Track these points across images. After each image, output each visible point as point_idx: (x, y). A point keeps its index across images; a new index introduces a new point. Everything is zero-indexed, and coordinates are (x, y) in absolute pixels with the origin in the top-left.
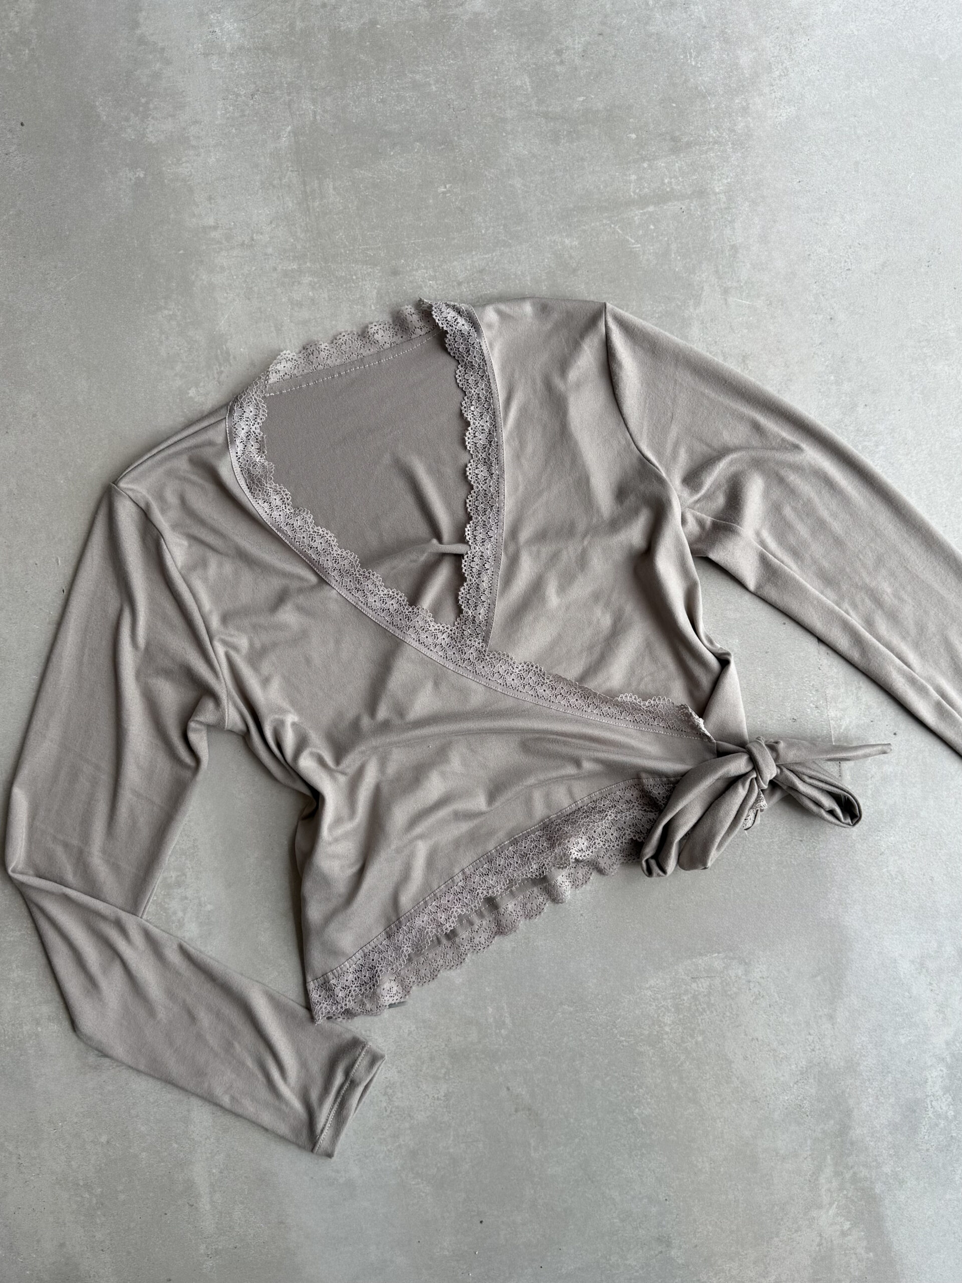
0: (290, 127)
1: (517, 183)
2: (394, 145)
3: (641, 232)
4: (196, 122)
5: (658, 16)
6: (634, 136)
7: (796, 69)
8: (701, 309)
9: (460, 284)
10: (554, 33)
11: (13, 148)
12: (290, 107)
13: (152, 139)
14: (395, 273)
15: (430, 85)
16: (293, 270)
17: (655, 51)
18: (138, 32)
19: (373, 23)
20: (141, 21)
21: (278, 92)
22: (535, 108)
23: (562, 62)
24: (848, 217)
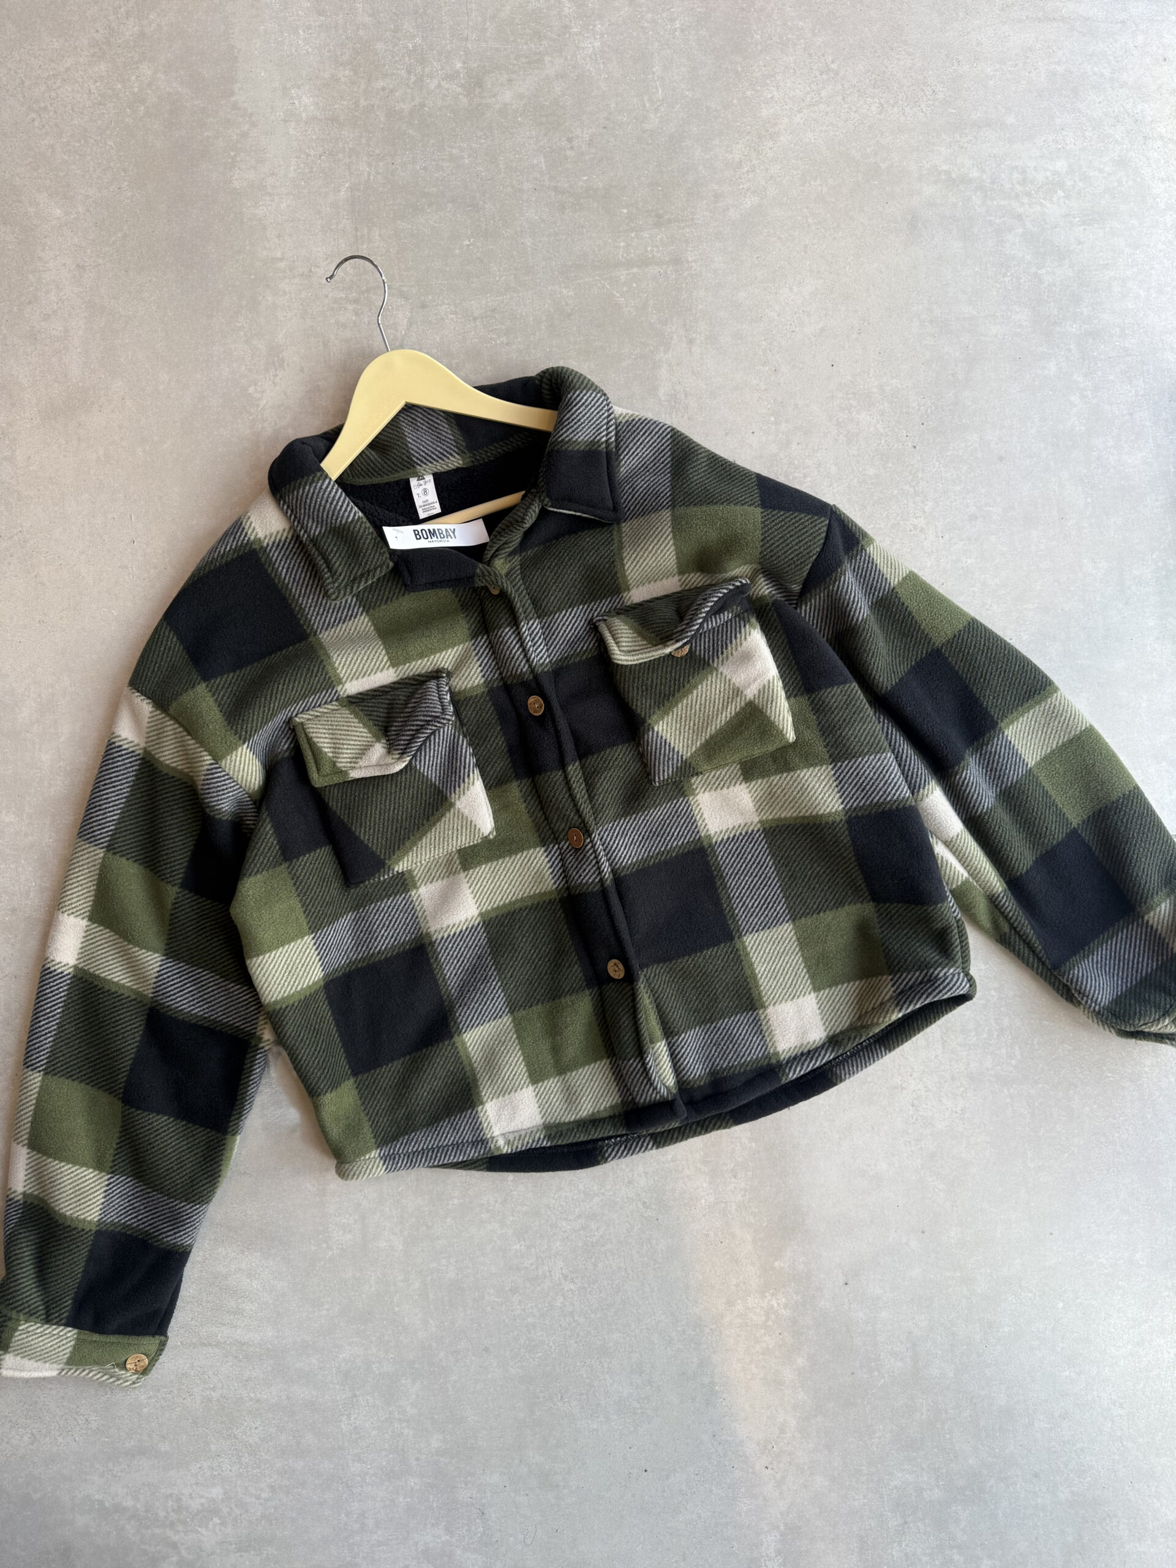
0: (347, 185)
1: (528, 242)
2: (430, 205)
3: (625, 289)
4: (273, 174)
5: (652, 116)
6: (625, 211)
7: (762, 167)
8: (669, 355)
9: (475, 319)
10: (567, 124)
11: (126, 184)
12: (349, 166)
13: (236, 185)
14: (423, 306)
15: (464, 158)
17: (648, 144)
18: (233, 99)
19: (422, 106)
20: (236, 91)
21: (341, 155)
22: (547, 183)
23: (572, 148)
24: (796, 290)
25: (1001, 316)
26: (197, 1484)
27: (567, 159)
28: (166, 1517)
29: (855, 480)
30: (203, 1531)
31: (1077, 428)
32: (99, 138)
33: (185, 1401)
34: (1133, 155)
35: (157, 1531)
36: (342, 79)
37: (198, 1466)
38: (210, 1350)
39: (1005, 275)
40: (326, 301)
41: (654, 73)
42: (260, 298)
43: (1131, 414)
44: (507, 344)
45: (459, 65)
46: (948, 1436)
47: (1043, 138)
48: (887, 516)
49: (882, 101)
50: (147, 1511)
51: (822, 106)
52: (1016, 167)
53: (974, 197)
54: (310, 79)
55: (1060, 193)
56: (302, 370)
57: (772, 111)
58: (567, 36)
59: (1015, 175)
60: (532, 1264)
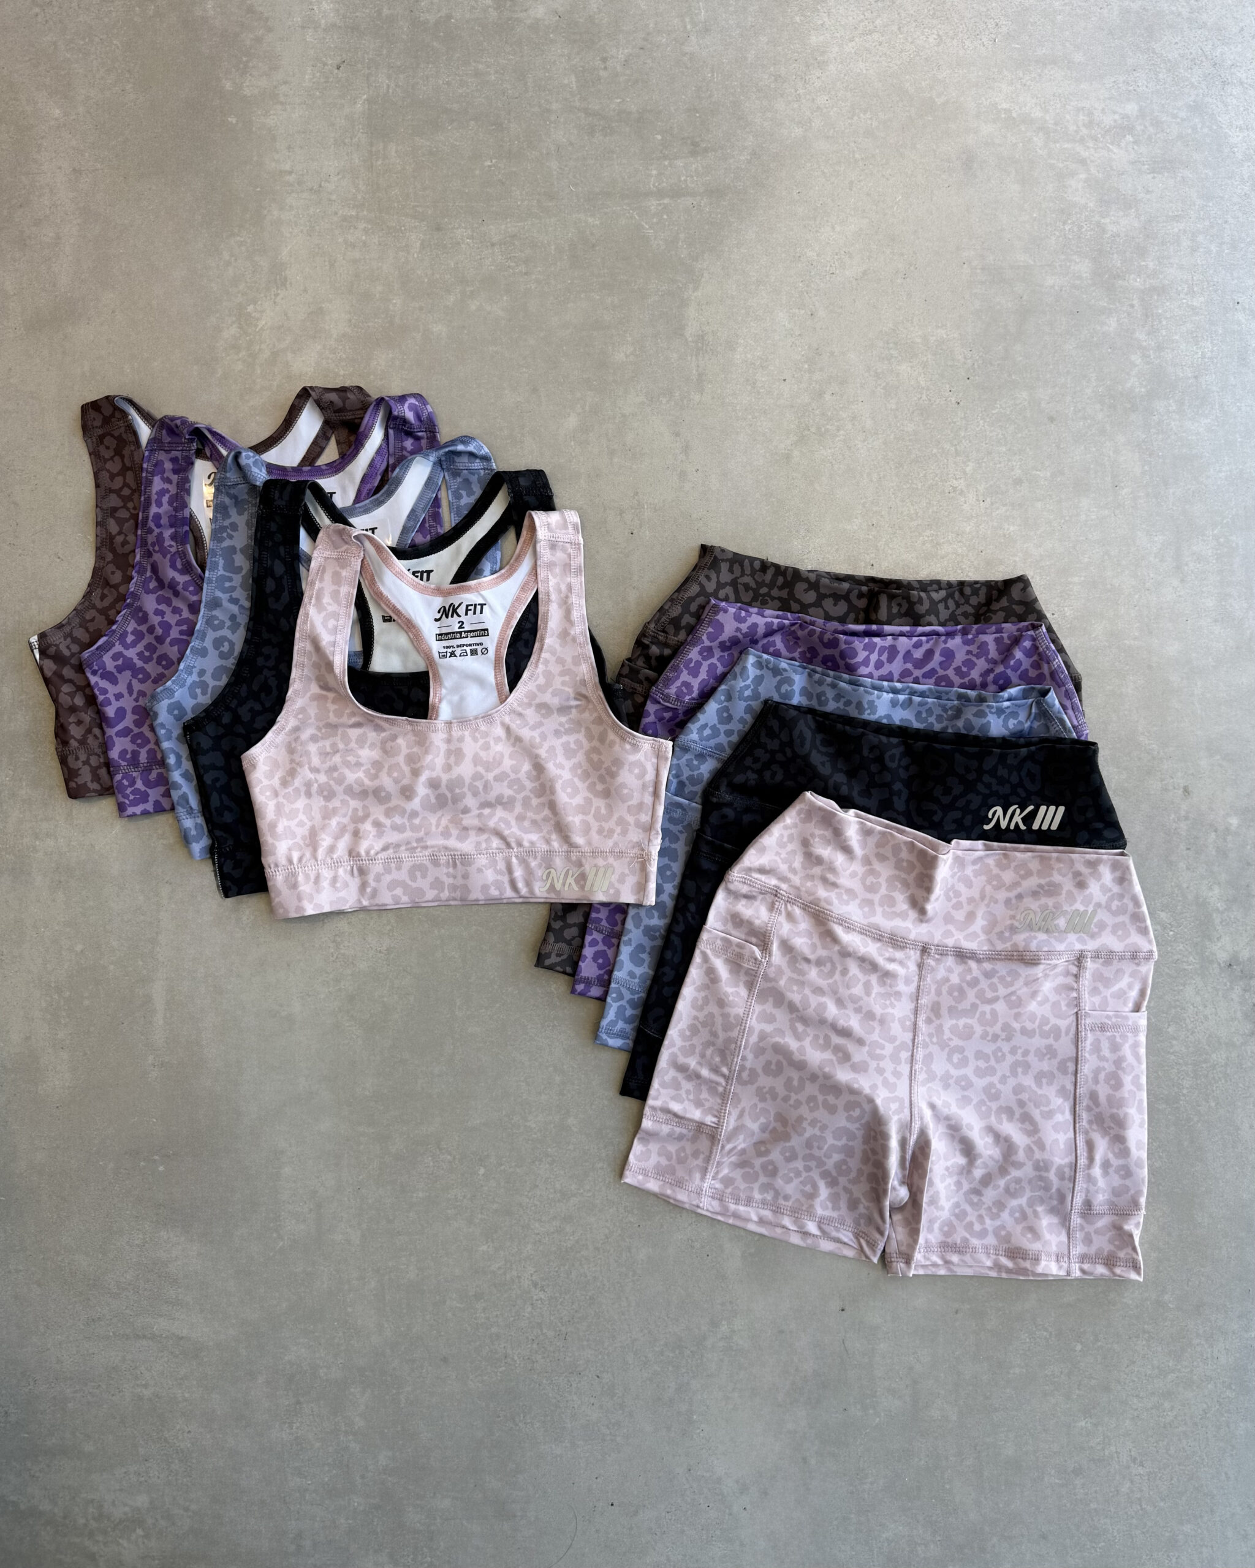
0: (365, 97)
1: (554, 165)
2: (451, 121)
3: (655, 220)
4: (286, 83)
5: (693, 38)
6: (659, 137)
8: (699, 293)
9: (493, 245)
10: (601, 43)
11: (130, 86)
13: (247, 92)
14: (438, 229)
15: (490, 74)
16: (351, 216)
17: (687, 68)
19: (449, 17)
21: (359, 66)
22: (577, 104)
23: (605, 68)
24: (838, 228)
25: (1061, 266)
26: (121, 1490)
28: (85, 1525)
29: (892, 437)
30: (125, 1543)
31: (1137, 390)
32: (104, 37)
33: (114, 1398)
34: (1210, 100)
35: (77, 1540)
37: (124, 1470)
38: (144, 1342)
39: (1065, 223)
40: (336, 219)
43: (1196, 377)
44: (526, 274)
46: (947, 1486)
47: (1113, 79)
48: (925, 476)
49: (941, 33)
50: (65, 1517)
51: (876, 36)
52: (1083, 109)
53: (1035, 139)
55: (1129, 138)
56: (305, 290)
57: (821, 38)
59: (1081, 117)
60: (499, 1268)
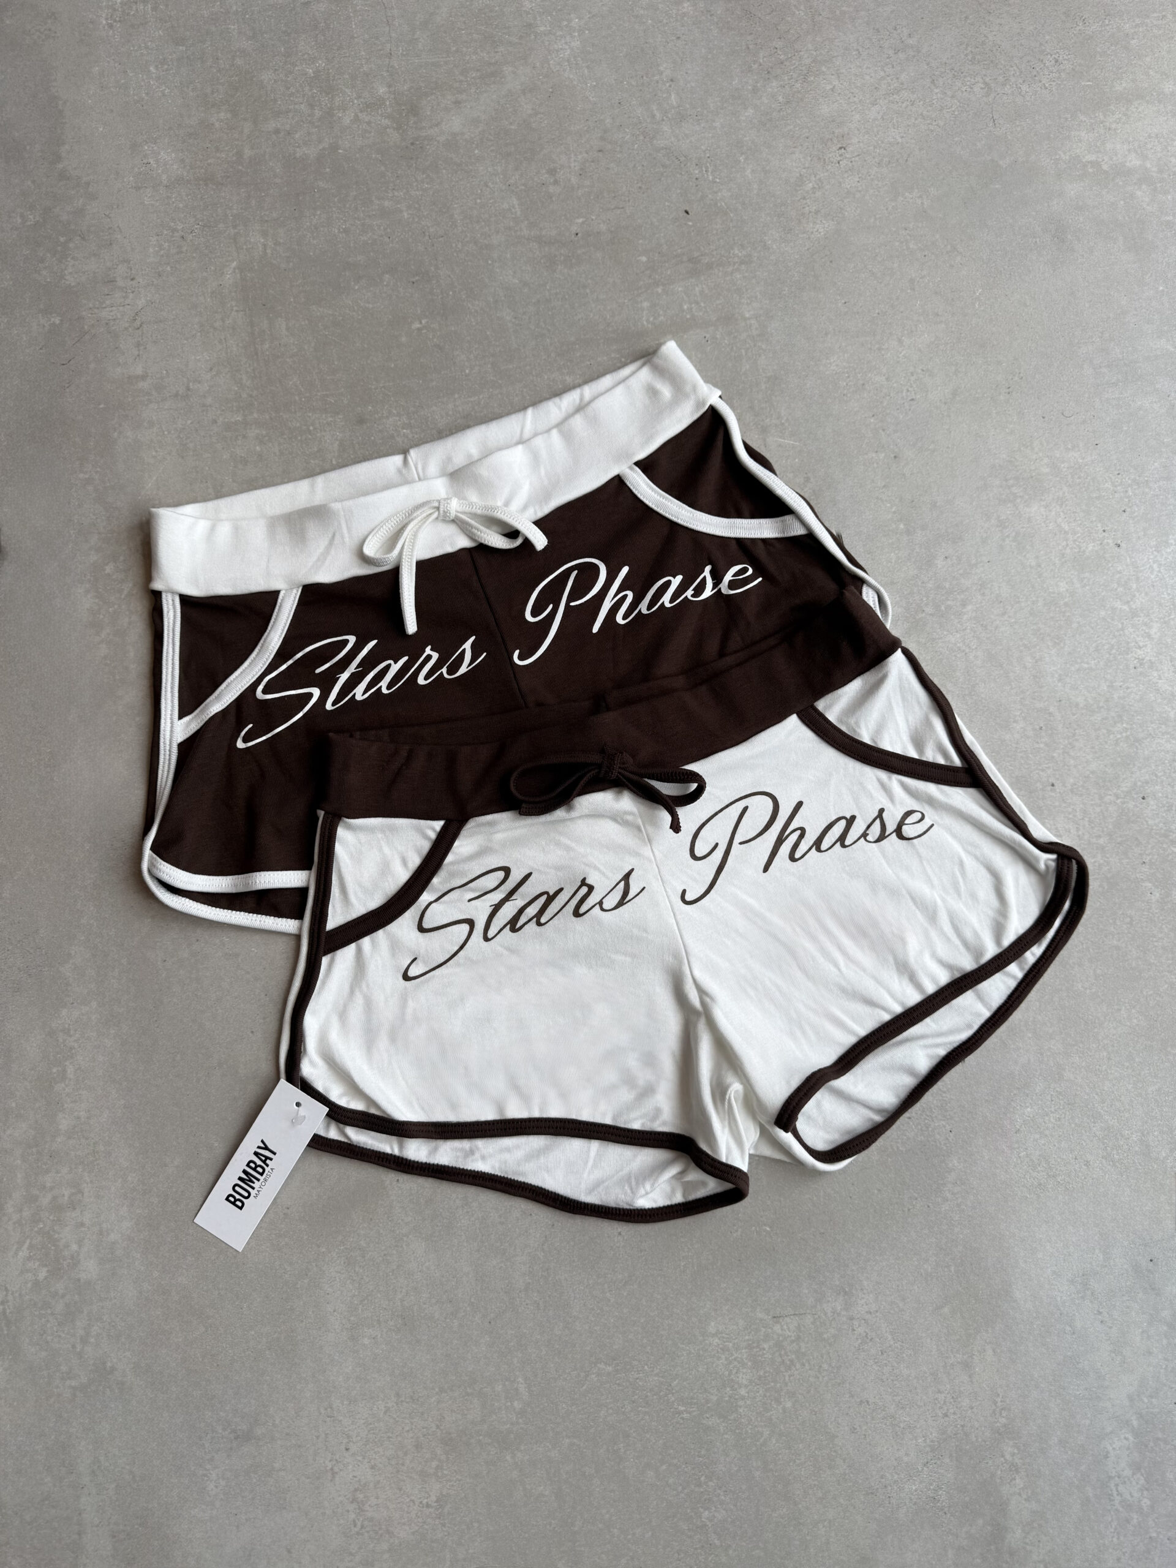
27: (551, 198)
36: (217, 125)
41: (661, 73)
42: (116, 434)
45: (382, 90)
54: (170, 128)
58: (533, 37)
